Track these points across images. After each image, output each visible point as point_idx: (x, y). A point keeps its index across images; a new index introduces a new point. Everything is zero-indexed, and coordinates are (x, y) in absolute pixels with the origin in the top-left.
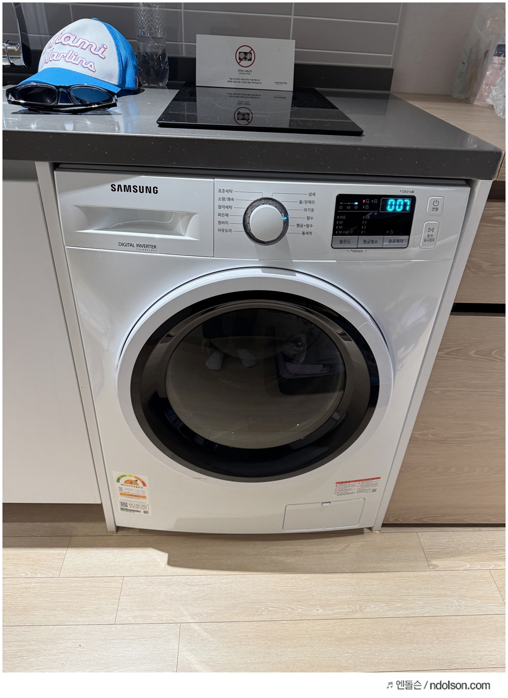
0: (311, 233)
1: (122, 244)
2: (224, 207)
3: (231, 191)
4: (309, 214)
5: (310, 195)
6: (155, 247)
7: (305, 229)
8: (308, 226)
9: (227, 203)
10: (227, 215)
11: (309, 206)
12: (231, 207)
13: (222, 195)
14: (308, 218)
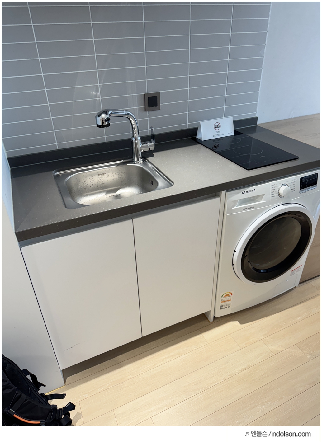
0: (295, 191)
1: (244, 209)
2: (273, 190)
3: (275, 185)
4: (294, 185)
5: (294, 180)
6: (253, 207)
7: (293, 190)
8: (294, 189)
9: (274, 188)
10: (274, 192)
11: (294, 183)
12: (275, 189)
13: (273, 187)
14: (294, 187)
